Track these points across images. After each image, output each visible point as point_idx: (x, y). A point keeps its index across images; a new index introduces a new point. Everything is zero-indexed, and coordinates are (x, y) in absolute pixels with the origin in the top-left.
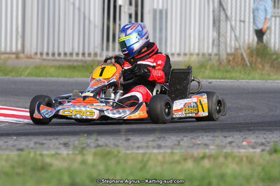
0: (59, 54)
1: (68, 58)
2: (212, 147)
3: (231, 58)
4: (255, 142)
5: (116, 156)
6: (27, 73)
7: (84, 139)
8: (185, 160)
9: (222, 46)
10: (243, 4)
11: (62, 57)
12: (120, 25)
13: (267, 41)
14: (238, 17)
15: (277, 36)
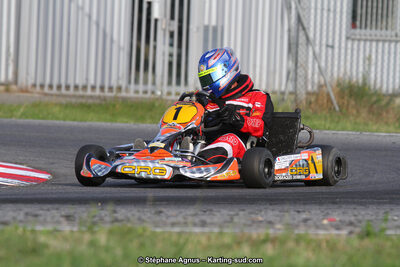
0: (68, 87)
1: (81, 92)
2: (278, 226)
3: (313, 99)
4: (340, 221)
5: (140, 236)
6: (19, 114)
7: (94, 210)
8: (239, 243)
9: (300, 81)
10: (331, 22)
11: (72, 91)
12: (155, 47)
13: (364, 76)
14: (324, 40)
15: (379, 69)
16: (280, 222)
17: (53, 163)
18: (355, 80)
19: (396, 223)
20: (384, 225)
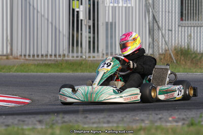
0: (38, 56)
1: (45, 58)
2: (147, 122)
3: (162, 57)
4: (178, 118)
6: (14, 70)
7: (53, 117)
9: (156, 48)
10: (170, 18)
11: (40, 58)
12: (81, 34)
13: (188, 44)
14: (167, 27)
15: (195, 41)
16: (148, 119)
17: (31, 94)
18: (183, 46)
20: (200, 119)
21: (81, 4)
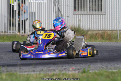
10: (68, 9)
12: (15, 19)
14: (66, 15)
15: (83, 23)
16: (57, 70)
18: (76, 26)
19: (92, 69)
21: (15, 1)
